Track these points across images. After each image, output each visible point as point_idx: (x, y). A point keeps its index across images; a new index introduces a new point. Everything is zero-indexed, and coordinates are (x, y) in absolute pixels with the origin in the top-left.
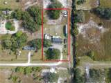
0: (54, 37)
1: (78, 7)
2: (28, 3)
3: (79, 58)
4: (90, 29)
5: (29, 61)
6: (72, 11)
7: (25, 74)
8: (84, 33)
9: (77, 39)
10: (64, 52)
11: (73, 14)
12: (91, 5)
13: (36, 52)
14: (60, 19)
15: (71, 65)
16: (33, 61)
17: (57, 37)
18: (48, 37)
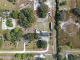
0: (42, 32)
1: (61, 8)
2: (22, 5)
3: (61, 47)
4: (69, 25)
5: (24, 49)
6: (56, 11)
7: (22, 58)
8: (64, 28)
9: (60, 33)
10: (50, 42)
11: (56, 13)
12: (71, 7)
13: (29, 42)
14: (47, 17)
15: (55, 52)
16: (27, 49)
17: (45, 32)
18: (38, 32)
